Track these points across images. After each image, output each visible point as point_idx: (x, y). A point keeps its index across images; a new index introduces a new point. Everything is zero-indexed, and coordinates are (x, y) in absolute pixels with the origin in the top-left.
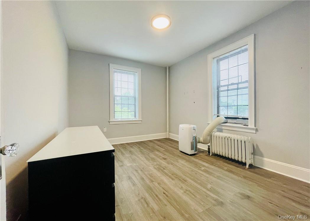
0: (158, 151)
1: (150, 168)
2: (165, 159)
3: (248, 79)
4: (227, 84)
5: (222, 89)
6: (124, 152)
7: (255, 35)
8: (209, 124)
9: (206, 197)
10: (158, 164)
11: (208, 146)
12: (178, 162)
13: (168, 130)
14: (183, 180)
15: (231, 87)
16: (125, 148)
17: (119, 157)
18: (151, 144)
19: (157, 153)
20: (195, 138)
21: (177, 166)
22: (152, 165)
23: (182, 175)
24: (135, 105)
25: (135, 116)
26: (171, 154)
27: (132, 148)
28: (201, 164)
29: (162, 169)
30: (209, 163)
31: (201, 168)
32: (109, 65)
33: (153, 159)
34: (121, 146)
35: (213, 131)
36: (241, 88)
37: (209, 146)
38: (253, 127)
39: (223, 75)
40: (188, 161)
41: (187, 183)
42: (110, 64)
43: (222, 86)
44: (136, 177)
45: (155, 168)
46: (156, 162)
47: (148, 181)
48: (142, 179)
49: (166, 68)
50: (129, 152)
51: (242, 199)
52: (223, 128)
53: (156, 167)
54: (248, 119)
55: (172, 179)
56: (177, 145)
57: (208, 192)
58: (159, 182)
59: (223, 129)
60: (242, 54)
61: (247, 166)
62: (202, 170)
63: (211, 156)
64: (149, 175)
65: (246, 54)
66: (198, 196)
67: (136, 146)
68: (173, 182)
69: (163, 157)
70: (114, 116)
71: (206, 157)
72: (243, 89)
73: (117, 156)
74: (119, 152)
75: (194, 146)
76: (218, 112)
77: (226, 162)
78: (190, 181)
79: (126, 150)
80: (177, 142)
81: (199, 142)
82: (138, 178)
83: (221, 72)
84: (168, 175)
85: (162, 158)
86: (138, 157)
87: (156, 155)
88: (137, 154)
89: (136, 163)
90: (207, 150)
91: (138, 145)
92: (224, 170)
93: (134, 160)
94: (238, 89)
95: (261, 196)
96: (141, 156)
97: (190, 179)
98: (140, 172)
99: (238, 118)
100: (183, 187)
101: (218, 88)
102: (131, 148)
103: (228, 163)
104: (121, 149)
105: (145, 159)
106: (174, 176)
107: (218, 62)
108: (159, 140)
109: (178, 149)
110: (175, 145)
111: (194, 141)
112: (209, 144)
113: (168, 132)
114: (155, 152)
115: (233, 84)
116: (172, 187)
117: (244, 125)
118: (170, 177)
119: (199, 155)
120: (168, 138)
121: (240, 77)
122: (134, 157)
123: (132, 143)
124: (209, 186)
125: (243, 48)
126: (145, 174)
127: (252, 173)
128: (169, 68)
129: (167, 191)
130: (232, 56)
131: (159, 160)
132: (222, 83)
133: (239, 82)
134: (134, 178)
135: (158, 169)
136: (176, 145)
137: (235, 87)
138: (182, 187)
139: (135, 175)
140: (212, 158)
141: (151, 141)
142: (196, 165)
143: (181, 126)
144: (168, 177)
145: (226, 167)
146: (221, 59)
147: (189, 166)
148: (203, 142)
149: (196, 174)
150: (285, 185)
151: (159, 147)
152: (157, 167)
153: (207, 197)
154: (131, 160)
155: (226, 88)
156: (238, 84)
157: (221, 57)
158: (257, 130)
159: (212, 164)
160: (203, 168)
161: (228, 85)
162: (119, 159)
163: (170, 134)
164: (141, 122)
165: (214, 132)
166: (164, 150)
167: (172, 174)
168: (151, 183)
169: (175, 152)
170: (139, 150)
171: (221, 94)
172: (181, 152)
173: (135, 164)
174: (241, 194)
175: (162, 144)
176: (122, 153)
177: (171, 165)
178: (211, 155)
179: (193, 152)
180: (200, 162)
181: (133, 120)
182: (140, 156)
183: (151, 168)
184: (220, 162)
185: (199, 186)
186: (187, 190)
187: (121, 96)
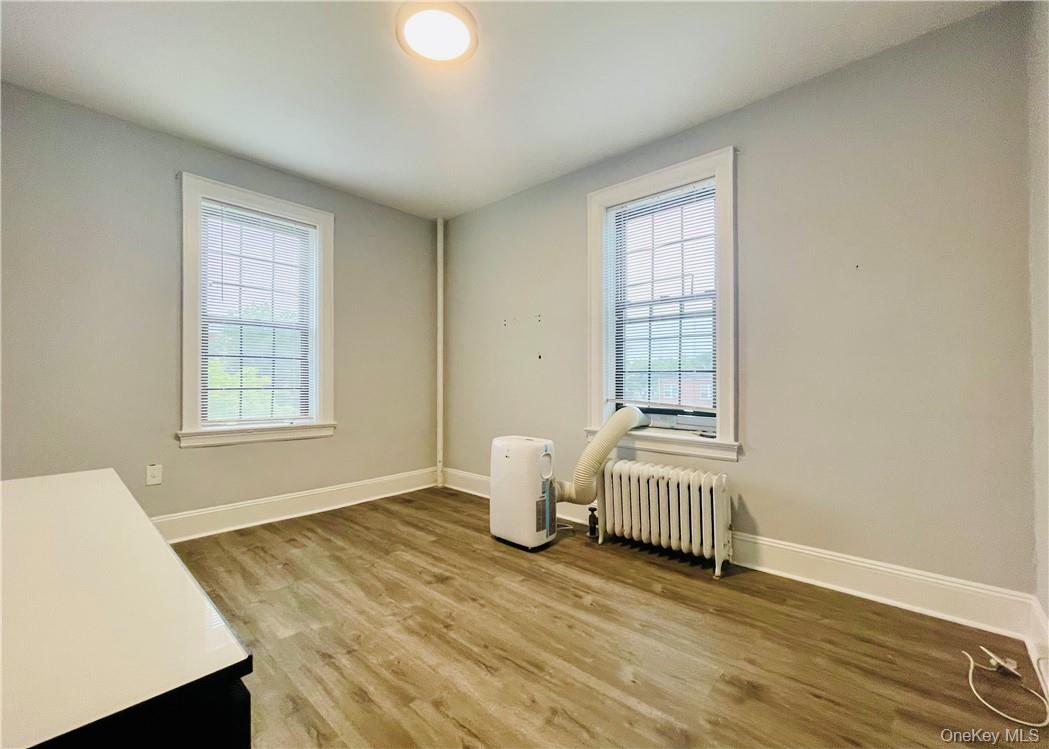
0: (409, 545)
1: (390, 631)
2: (443, 580)
3: (713, 288)
4: (647, 300)
5: (630, 313)
6: (258, 570)
7: (735, 150)
8: (594, 433)
9: (627, 725)
10: (418, 608)
11: (590, 509)
12: (496, 587)
13: (440, 457)
14: (532, 664)
15: (659, 310)
16: (263, 549)
17: (233, 599)
18: (378, 520)
19: (407, 556)
20: (549, 487)
21: (496, 606)
22: (394, 614)
23: (523, 644)
24: (304, 361)
25: (305, 409)
26: (462, 554)
27: (296, 547)
28: (577, 582)
29: (439, 626)
30: (603, 575)
31: (581, 597)
32: (178, 177)
33: (393, 588)
34: (240, 539)
35: (609, 456)
36: (691, 316)
37: (592, 510)
38: (730, 440)
39: (636, 269)
40: (531, 576)
41: (548, 678)
42: (184, 174)
43: (632, 305)
44: (328, 692)
45: (411, 631)
46: (409, 600)
47: (387, 706)
48: (361, 696)
49: (434, 225)
50: (280, 567)
51: (740, 701)
52: (638, 444)
53: (410, 622)
54: (714, 415)
55: (489, 668)
56: (485, 517)
57: (632, 702)
58: (437, 696)
59: (635, 449)
60: (696, 206)
61: (718, 571)
62: (586, 609)
63: (603, 543)
64: (389, 665)
65: (708, 205)
66: (598, 729)
67: (310, 534)
68: (497, 683)
69: (436, 570)
70: (204, 408)
71: (588, 552)
72: (697, 317)
73: (222, 594)
74: (229, 572)
75: (545, 516)
76: (619, 393)
77: (651, 563)
78: (558, 662)
79: (268, 558)
80: (483, 504)
81: (562, 499)
82: (337, 693)
83: (630, 259)
84: (468, 655)
85: (429, 578)
86: (326, 587)
87: (406, 567)
88: (320, 572)
89: (319, 620)
90: (587, 523)
91: (320, 531)
92: (652, 592)
93: (308, 606)
94: (682, 316)
95: (783, 675)
96: (342, 582)
97: (555, 652)
98: (344, 661)
99: (682, 413)
100: (538, 696)
101: (619, 310)
102: (287, 545)
103: (661, 567)
104: (240, 558)
105: (360, 594)
106: (492, 656)
107: (620, 220)
108: (405, 500)
109: (487, 530)
110: (469, 515)
111: (546, 496)
112: (595, 504)
113: (440, 465)
114: (398, 553)
115: (665, 300)
116: (493, 709)
117: (702, 435)
118: (478, 662)
119: (563, 546)
120: (440, 485)
121: (688, 281)
122: (307, 588)
123: (291, 520)
124: (627, 673)
125: (699, 187)
126: (368, 667)
127: (735, 594)
128: (446, 224)
129: (476, 736)
130: (666, 206)
131: (421, 588)
132: (632, 295)
133: (686, 294)
134: (316, 697)
135: (423, 633)
136: (480, 514)
137: (674, 309)
138: (533, 701)
139: (320, 681)
140: (606, 551)
141: (373, 506)
142: (564, 589)
143: (498, 443)
144: (468, 663)
145: (659, 580)
146: (634, 215)
147: (539, 598)
148: (574, 496)
149: (570, 627)
150: (827, 618)
151: (412, 530)
152: (420, 624)
153: (631, 724)
154: (294, 603)
155: (644, 312)
156: (681, 300)
157: (630, 207)
158: (740, 450)
159: (613, 575)
160: (588, 599)
161: (651, 303)
162: (237, 612)
163: (450, 470)
164: (330, 432)
165: (610, 459)
166: (434, 542)
167: (486, 647)
168: (405, 709)
169: (475, 546)
170: (327, 553)
171: (629, 331)
172: (499, 539)
173: (315, 626)
174: (732, 682)
175: (422, 515)
176: (249, 578)
177: (472, 603)
178: (600, 541)
179: (542, 538)
180: (574, 574)
181: (296, 423)
182: (333, 579)
183: (393, 631)
184: (638, 567)
185: (593, 682)
186: (554, 712)
187: (241, 323)
